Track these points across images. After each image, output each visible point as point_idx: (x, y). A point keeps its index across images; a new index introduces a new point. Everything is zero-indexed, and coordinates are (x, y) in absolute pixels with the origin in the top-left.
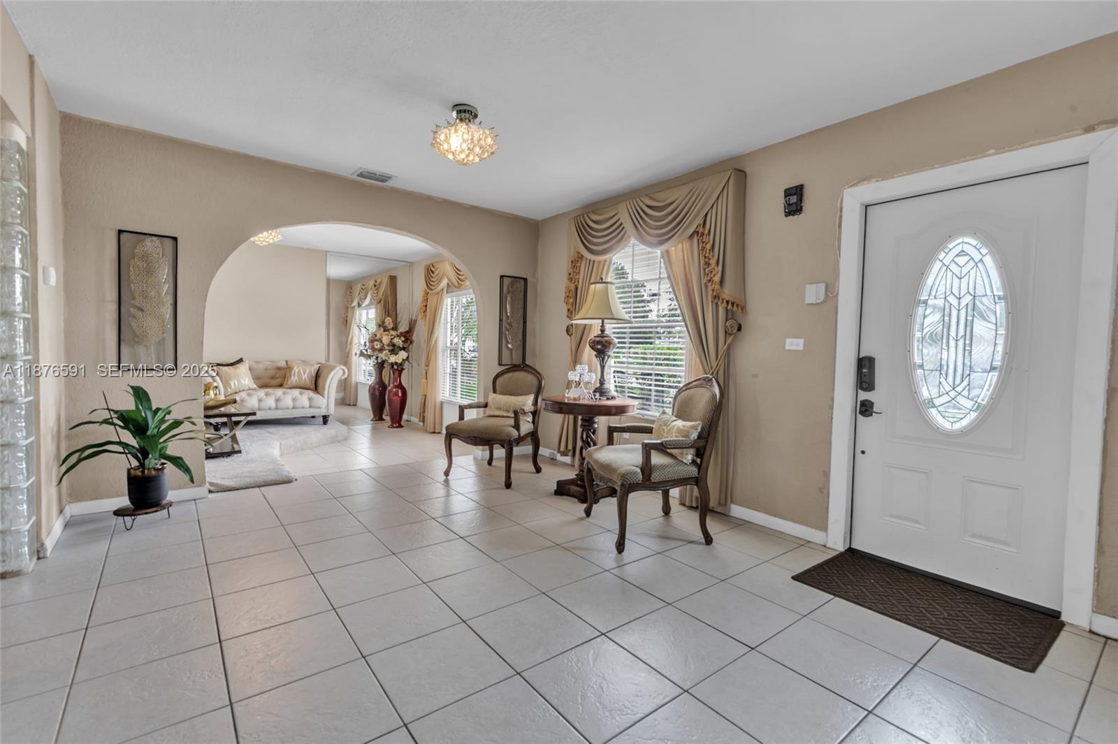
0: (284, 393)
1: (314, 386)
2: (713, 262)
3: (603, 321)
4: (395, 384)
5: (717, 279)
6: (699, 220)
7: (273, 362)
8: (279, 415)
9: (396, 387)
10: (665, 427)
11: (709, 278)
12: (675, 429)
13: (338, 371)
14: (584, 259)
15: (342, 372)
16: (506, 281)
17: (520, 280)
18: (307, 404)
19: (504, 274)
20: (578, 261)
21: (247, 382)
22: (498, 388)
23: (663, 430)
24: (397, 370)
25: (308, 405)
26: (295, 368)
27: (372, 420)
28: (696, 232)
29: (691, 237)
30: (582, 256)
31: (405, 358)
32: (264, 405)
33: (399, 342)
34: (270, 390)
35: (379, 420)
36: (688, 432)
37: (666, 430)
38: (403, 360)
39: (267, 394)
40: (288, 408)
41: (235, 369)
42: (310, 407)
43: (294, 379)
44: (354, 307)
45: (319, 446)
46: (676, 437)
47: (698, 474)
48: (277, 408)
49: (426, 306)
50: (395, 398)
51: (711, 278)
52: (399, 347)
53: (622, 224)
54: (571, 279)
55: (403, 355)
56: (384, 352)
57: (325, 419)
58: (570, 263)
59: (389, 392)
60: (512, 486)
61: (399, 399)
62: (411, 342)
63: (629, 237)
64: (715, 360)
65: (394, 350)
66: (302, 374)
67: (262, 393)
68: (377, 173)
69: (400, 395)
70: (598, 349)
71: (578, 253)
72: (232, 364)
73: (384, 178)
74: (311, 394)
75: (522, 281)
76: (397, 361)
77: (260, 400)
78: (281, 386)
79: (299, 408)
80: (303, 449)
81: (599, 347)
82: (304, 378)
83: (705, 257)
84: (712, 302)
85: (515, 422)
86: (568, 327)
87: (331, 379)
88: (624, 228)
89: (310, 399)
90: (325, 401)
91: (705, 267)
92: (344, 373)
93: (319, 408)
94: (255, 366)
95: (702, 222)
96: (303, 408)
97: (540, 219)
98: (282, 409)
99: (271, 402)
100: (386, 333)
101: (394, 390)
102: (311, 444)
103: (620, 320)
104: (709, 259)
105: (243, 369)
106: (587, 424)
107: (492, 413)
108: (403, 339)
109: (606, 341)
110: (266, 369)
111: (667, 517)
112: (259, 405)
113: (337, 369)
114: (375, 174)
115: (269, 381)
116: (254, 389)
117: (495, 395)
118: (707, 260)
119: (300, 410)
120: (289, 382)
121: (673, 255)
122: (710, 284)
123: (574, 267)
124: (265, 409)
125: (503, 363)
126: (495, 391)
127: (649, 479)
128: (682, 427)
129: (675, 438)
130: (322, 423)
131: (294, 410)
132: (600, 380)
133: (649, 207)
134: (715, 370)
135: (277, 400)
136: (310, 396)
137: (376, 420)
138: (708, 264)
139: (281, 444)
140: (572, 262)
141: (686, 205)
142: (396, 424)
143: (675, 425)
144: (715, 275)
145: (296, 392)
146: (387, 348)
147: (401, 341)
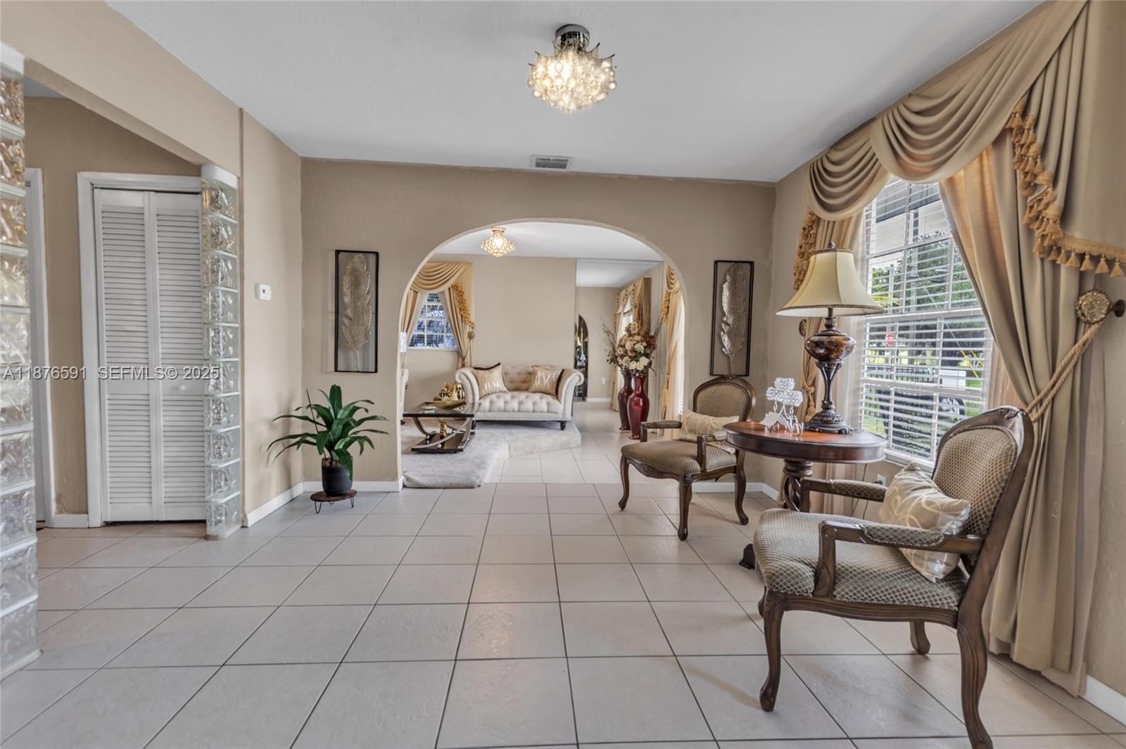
0: (527, 397)
1: (554, 391)
2: (1043, 179)
3: (830, 311)
4: (637, 392)
5: (1053, 211)
6: (1015, 105)
7: (526, 367)
8: (505, 417)
9: (638, 396)
10: (899, 498)
11: (1033, 213)
12: (913, 505)
13: (574, 377)
14: (822, 223)
15: (578, 378)
16: (722, 268)
17: (743, 265)
18: (545, 408)
19: (717, 259)
20: (812, 226)
21: (498, 385)
22: (698, 405)
23: (896, 501)
24: (639, 377)
25: (546, 410)
26: (539, 373)
27: (620, 429)
28: (1005, 132)
29: (998, 142)
30: (819, 219)
31: (646, 364)
32: (509, 407)
33: (640, 347)
34: (516, 393)
35: (626, 429)
36: (936, 516)
37: (899, 504)
38: (645, 366)
39: (513, 397)
40: (528, 412)
41: (490, 373)
42: (548, 411)
43: (537, 384)
44: (620, 314)
45: (549, 451)
46: (912, 523)
47: (958, 606)
48: (519, 411)
49: (668, 307)
50: (635, 407)
51: (1040, 212)
52: (640, 352)
53: (874, 154)
54: (803, 254)
55: (644, 361)
56: (625, 358)
57: (563, 425)
58: (802, 231)
59: (631, 400)
60: (688, 538)
61: (640, 409)
62: (654, 348)
63: (886, 172)
64: (1047, 376)
65: (636, 357)
66: (544, 379)
67: (508, 396)
68: (551, 158)
69: (641, 404)
70: (819, 354)
71: (812, 214)
72: (488, 369)
73: (562, 163)
74: (550, 398)
75: (748, 266)
76: (638, 368)
77: (506, 403)
78: (527, 390)
79: (538, 412)
80: (532, 453)
81: (822, 351)
82: (545, 383)
83: (1026, 174)
84: (1042, 260)
85: (698, 452)
86: (801, 323)
87: (568, 385)
88: (877, 160)
89: (548, 404)
90: (561, 407)
91: (1026, 193)
92: (580, 380)
93: (556, 413)
94: (510, 370)
95: (1019, 108)
96: (542, 412)
97: (776, 181)
98: (524, 412)
99: (515, 405)
100: (631, 338)
101: (636, 399)
102: (541, 448)
103: (869, 307)
104: (1035, 176)
105: (497, 373)
106: (793, 468)
107: (683, 436)
108: (645, 344)
109: (831, 342)
110: (519, 374)
111: (919, 656)
112: (505, 406)
113: (574, 375)
114: (549, 160)
115: (520, 384)
116: (504, 392)
117: (693, 413)
118: (1028, 179)
119: (539, 414)
120: (533, 386)
121: (962, 187)
122: (1037, 223)
123: (806, 236)
124: (509, 411)
125: (714, 373)
126: (695, 410)
127: (830, 594)
128: (924, 506)
129: (908, 527)
130: (560, 428)
131: (534, 414)
132: (823, 402)
133: (919, 113)
134: (1046, 395)
135: (520, 403)
136: (548, 401)
137: (624, 429)
138: (1032, 187)
139: (509, 446)
140: (804, 229)
141: (987, 85)
142: (636, 435)
143: (916, 497)
144: (1047, 205)
145: (537, 396)
146: (630, 354)
147: (642, 347)
